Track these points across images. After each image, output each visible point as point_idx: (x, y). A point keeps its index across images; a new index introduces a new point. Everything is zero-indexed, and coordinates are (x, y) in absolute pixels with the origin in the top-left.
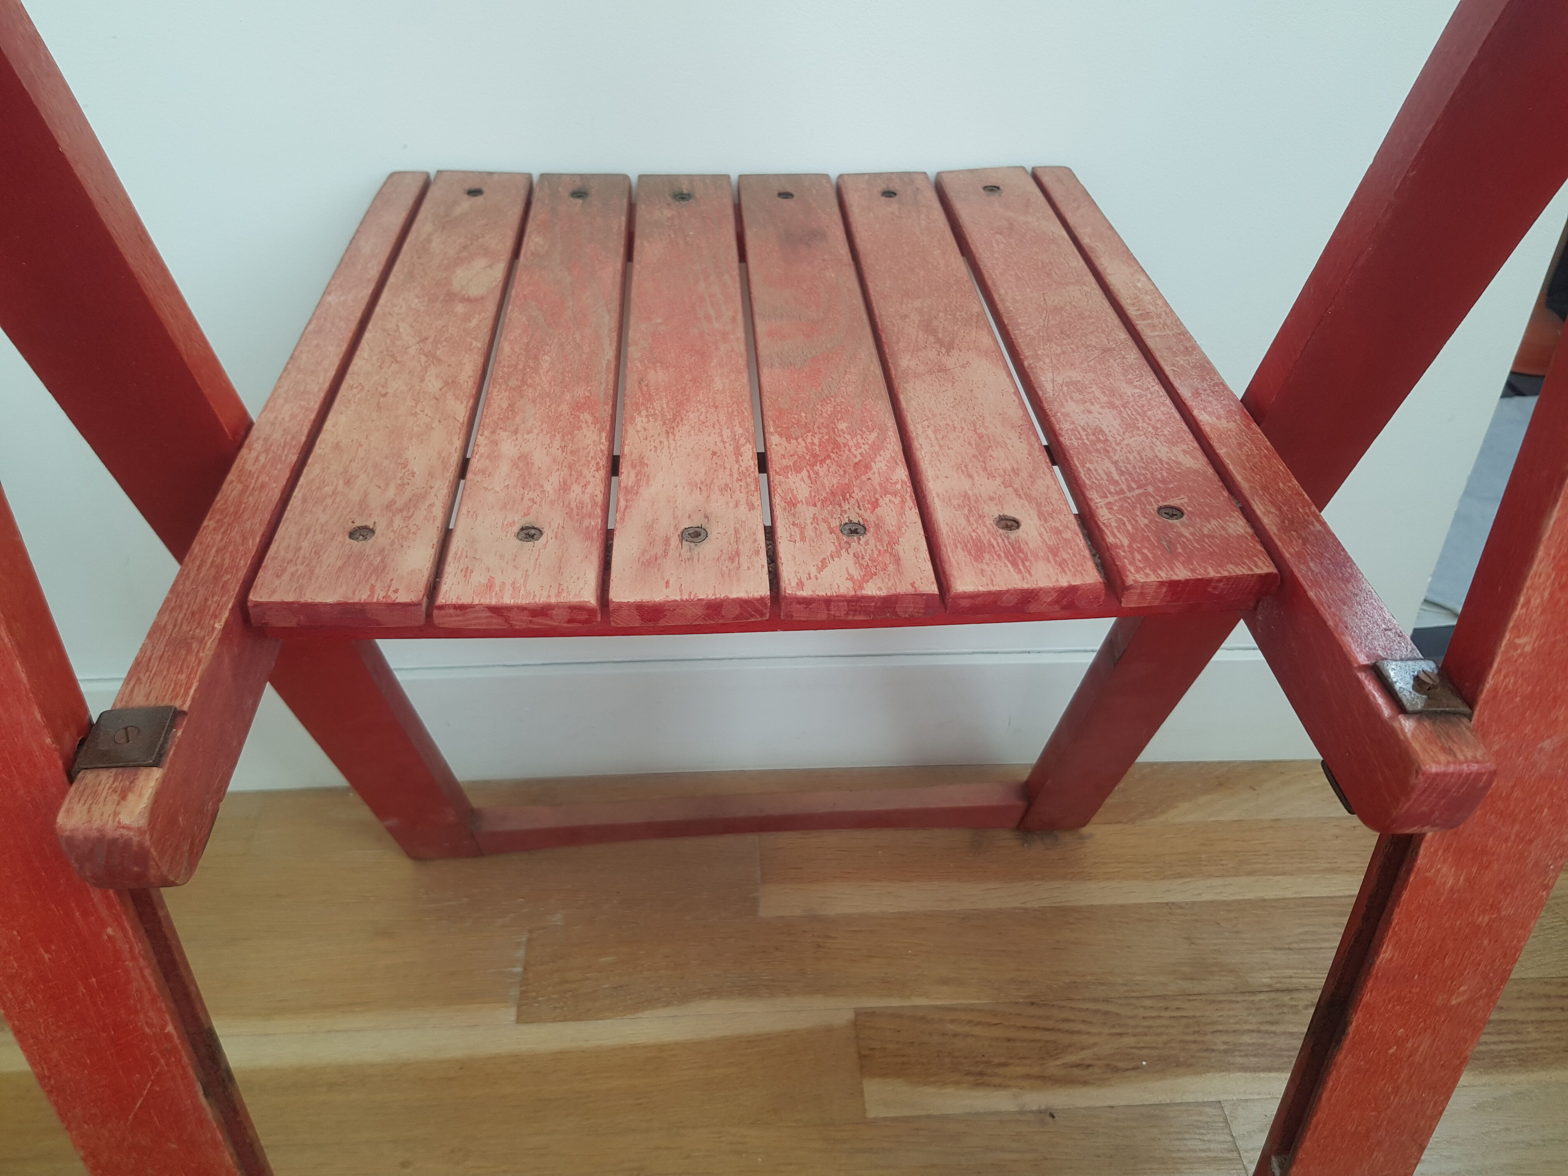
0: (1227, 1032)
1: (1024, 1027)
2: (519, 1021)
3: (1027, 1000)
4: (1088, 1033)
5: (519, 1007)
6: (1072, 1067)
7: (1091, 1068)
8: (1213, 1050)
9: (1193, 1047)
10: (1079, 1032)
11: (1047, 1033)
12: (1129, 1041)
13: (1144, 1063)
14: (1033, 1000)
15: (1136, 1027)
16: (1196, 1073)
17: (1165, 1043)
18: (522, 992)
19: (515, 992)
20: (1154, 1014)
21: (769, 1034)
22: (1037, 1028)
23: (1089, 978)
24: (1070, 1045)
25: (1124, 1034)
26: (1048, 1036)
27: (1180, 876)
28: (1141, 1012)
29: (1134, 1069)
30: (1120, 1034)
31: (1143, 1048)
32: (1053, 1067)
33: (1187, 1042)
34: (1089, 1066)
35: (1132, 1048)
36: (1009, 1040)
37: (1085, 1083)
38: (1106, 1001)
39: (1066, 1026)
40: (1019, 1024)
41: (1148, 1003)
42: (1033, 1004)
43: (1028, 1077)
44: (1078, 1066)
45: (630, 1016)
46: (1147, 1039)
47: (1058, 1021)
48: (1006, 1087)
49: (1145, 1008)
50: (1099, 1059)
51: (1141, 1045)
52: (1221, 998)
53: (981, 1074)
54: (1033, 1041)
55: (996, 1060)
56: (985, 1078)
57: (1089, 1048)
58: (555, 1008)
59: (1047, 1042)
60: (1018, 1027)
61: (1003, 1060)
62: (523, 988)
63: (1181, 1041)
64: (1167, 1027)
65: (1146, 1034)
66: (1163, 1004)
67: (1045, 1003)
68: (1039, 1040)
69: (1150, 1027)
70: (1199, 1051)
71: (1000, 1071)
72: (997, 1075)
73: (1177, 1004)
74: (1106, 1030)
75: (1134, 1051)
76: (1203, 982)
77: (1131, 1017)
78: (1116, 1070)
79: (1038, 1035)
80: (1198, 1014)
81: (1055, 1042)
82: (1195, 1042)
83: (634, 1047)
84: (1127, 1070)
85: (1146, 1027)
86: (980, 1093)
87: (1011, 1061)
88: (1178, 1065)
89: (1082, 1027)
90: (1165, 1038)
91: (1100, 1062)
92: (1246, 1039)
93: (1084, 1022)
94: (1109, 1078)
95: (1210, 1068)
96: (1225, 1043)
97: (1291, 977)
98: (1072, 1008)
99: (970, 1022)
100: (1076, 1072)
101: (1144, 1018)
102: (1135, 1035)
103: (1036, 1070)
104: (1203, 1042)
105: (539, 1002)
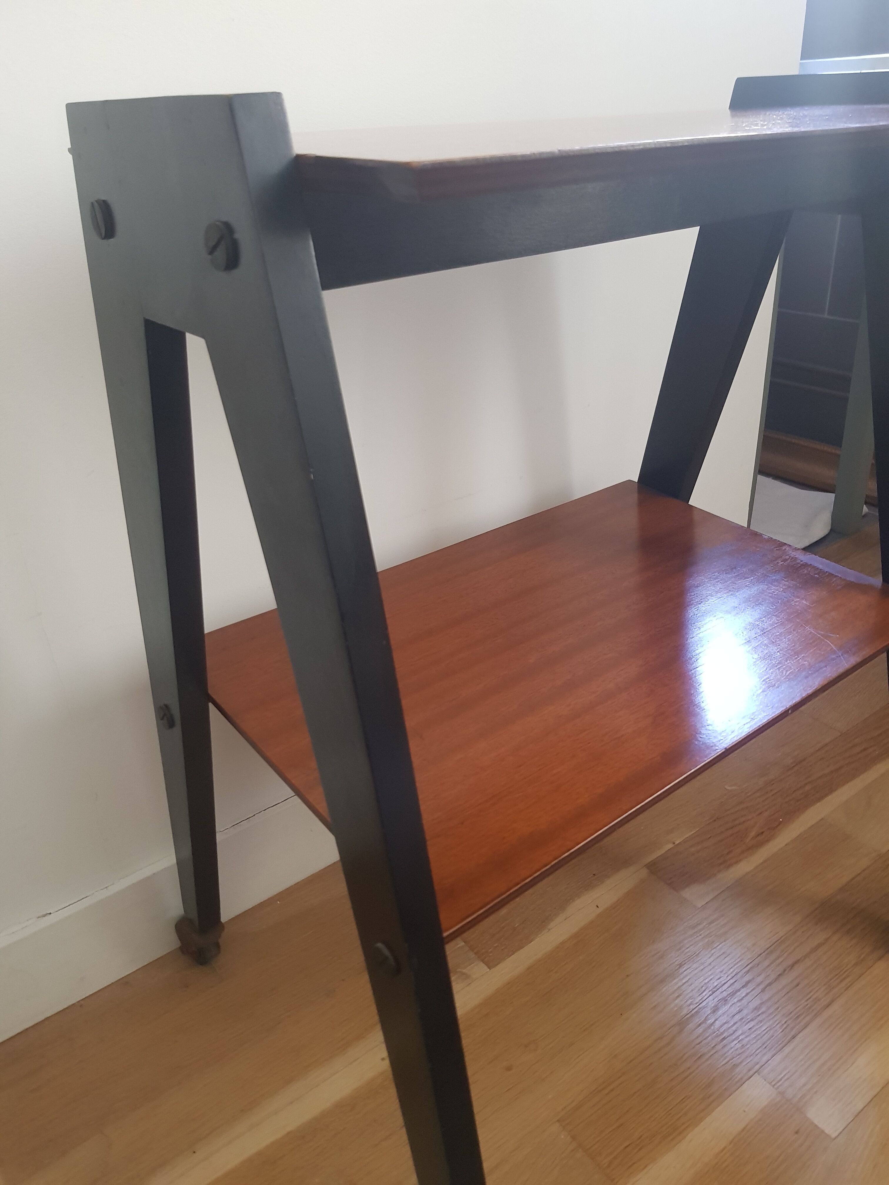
2: (490, 968)
4: (748, 820)
5: (483, 961)
6: (756, 837)
7: (764, 834)
8: (800, 799)
9: (792, 802)
10: (744, 822)
11: (733, 829)
13: (781, 820)
14: (713, 819)
15: (763, 807)
16: (803, 812)
18: (475, 953)
20: (764, 797)
22: (727, 830)
23: (725, 797)
28: (760, 800)
29: (779, 824)
30: (761, 813)
32: (749, 841)
33: (787, 802)
34: (762, 833)
36: (721, 841)
37: (768, 841)
38: (741, 803)
39: (737, 822)
41: (757, 794)
42: (715, 820)
43: (743, 852)
44: (758, 835)
45: (545, 931)
48: (740, 860)
50: (763, 828)
51: (772, 813)
53: (725, 861)
54: (731, 836)
55: (725, 852)
56: (729, 862)
58: (503, 950)
61: (727, 851)
62: (475, 951)
64: (774, 800)
66: (764, 791)
68: (733, 834)
69: (769, 804)
70: (795, 803)
71: (731, 856)
72: (732, 858)
73: (769, 789)
76: (769, 774)
78: (774, 829)
82: (791, 800)
83: (563, 943)
84: (777, 826)
86: (732, 870)
87: (731, 849)
88: (794, 813)
89: (743, 819)
91: (765, 829)
92: (807, 788)
94: (774, 833)
95: (806, 807)
96: (801, 794)
99: (698, 843)
100: (760, 838)
101: (762, 802)
102: (766, 810)
103: (744, 847)
105: (491, 952)
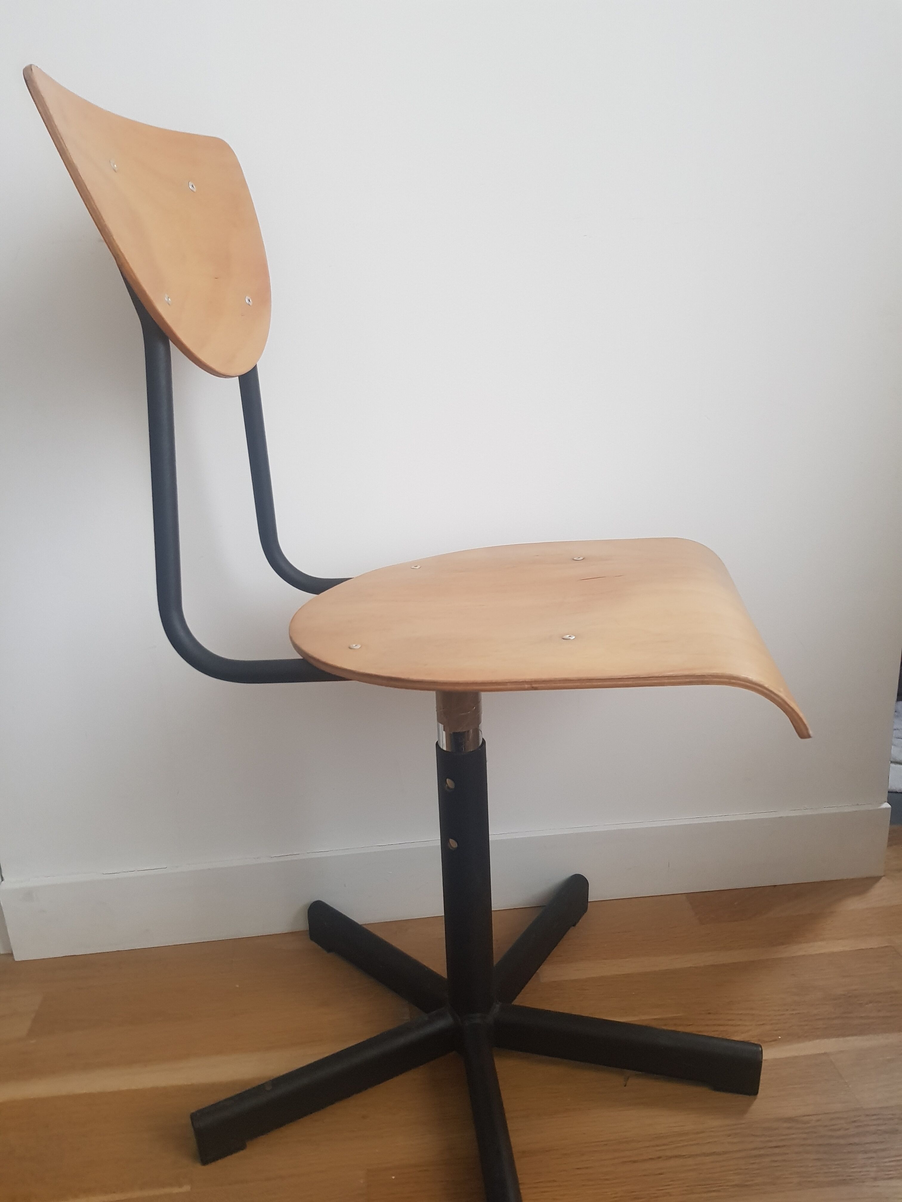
0: (823, 1019)
1: (707, 1025)
3: (706, 1012)
4: (746, 1025)
8: (818, 1028)
12: (769, 1027)
13: (780, 1037)
14: (709, 1011)
15: (771, 1020)
16: (810, 1040)
17: (790, 1027)
20: (781, 1013)
22: (714, 1025)
23: (739, 998)
24: (735, 1032)
25: (765, 1024)
26: (722, 1028)
27: (783, 944)
29: (774, 1041)
30: (763, 1024)
31: (778, 1030)
35: (771, 1030)
38: (751, 1008)
39: (730, 1023)
41: (776, 1008)
46: (777, 1026)
47: (726, 1020)
49: (775, 1010)
52: (817, 1002)
57: (746, 1032)
59: (721, 1032)
60: (704, 1025)
63: (799, 1026)
65: (778, 1023)
66: (785, 1008)
67: (717, 1012)
70: (809, 1029)
73: (793, 1008)
74: (754, 1023)
75: (773, 1032)
76: (806, 996)
77: (767, 1016)
79: (716, 1028)
80: (806, 1011)
81: (726, 1031)
84: (771, 1041)
85: (777, 1020)
88: (799, 1037)
89: (739, 1023)
90: (790, 1025)
92: (835, 1022)
93: (741, 1020)
95: (818, 1037)
97: (855, 990)
98: (732, 1014)
101: (775, 1015)
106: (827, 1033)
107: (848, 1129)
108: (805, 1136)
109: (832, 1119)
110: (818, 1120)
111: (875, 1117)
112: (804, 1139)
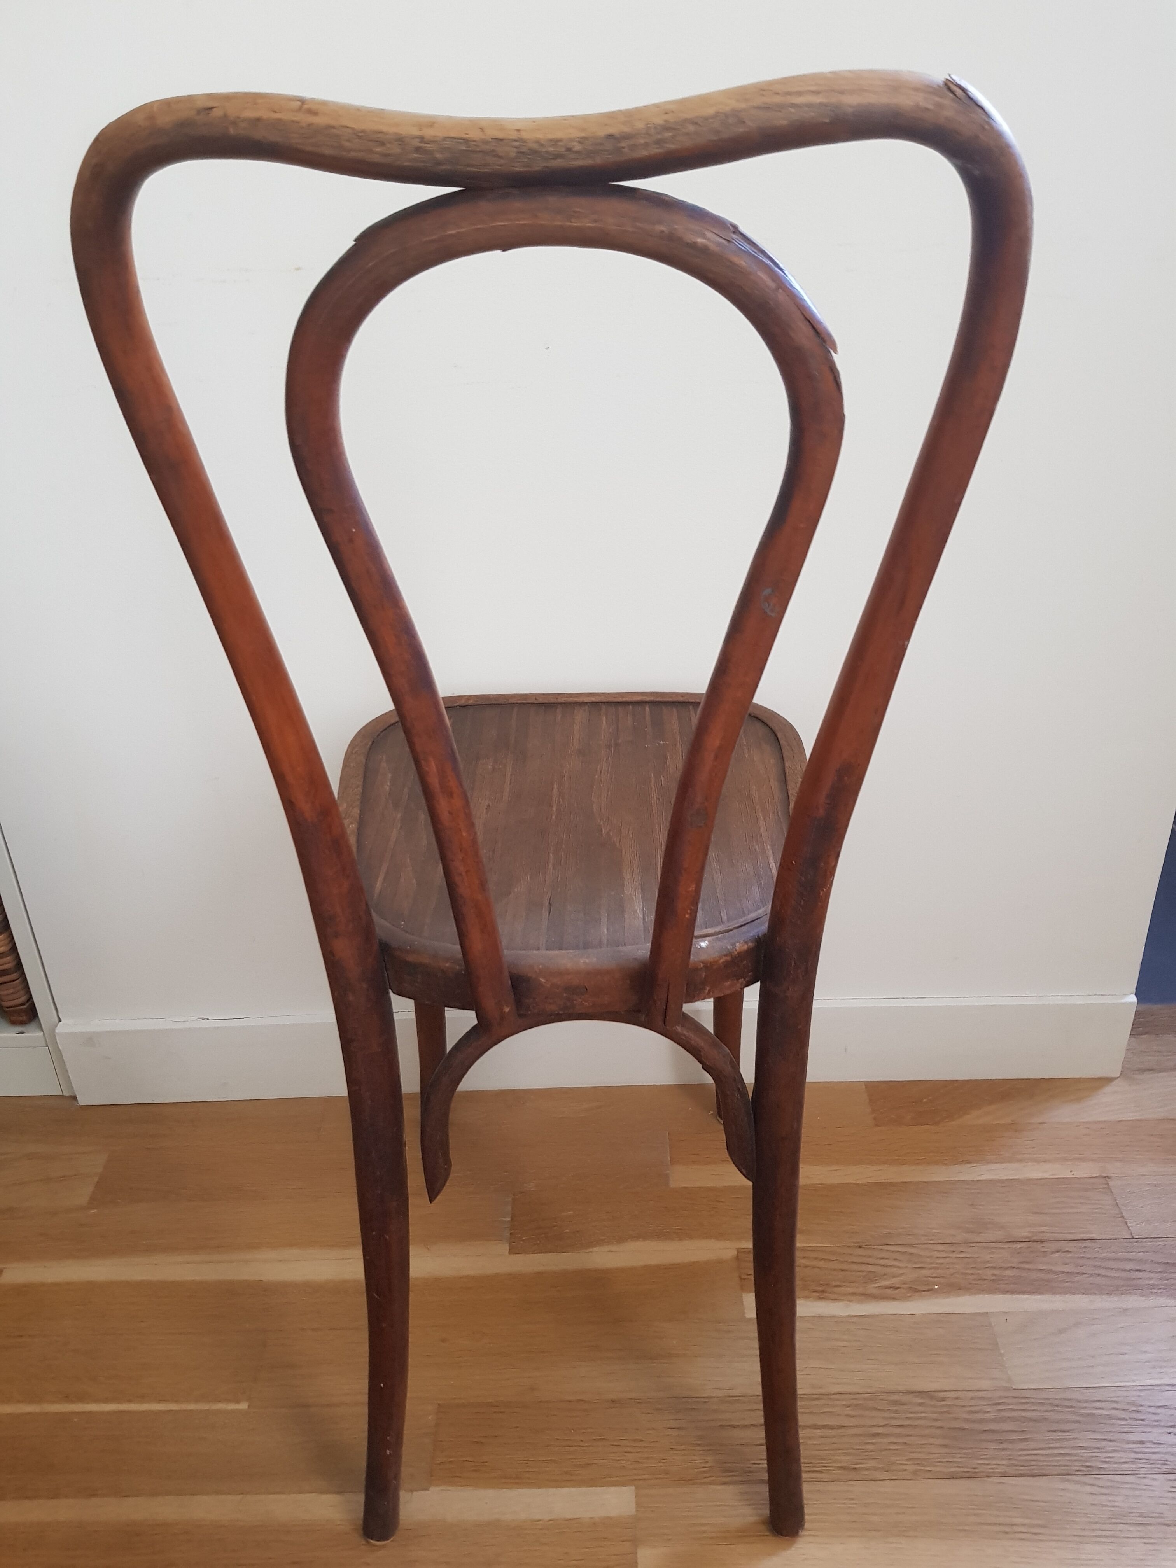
0: (995, 1268)
1: (853, 1262)
2: (510, 1253)
3: (856, 1245)
4: (898, 1267)
5: (510, 1243)
6: (886, 1288)
7: (899, 1289)
8: (985, 1280)
9: (971, 1277)
10: (891, 1266)
11: (869, 1266)
12: (925, 1272)
13: (936, 1287)
14: (860, 1244)
15: (931, 1263)
16: (972, 1294)
17: (952, 1274)
18: (511, 1234)
19: (507, 1233)
20: (945, 1255)
21: (678, 1264)
22: (863, 1263)
23: (901, 1230)
24: (885, 1275)
25: (923, 1268)
26: (871, 1268)
27: (969, 1162)
28: (936, 1254)
29: (928, 1290)
30: (920, 1268)
31: (936, 1277)
32: (872, 1288)
33: (966, 1274)
35: (930, 1277)
36: (842, 1270)
37: (894, 1299)
38: (911, 1245)
39: (882, 1262)
40: (850, 1261)
41: (941, 1248)
42: (860, 1247)
43: (853, 1294)
44: (891, 1288)
45: (585, 1251)
46: (938, 1271)
47: (877, 1259)
48: (840, 1300)
49: (938, 1251)
50: (904, 1284)
51: (934, 1275)
52: (993, 1245)
53: (823, 1291)
54: (861, 1271)
55: (834, 1283)
56: (826, 1295)
57: (898, 1276)
58: (535, 1244)
59: (870, 1272)
60: (850, 1262)
61: (838, 1283)
62: (511, 1232)
63: (963, 1274)
64: (953, 1263)
65: (937, 1268)
66: (953, 1249)
67: (869, 1247)
68: (864, 1271)
69: (942, 1264)
70: (974, 1280)
71: (836, 1289)
72: (835, 1293)
73: (962, 1249)
74: (910, 1265)
75: (930, 1279)
76: (980, 1234)
77: (928, 1257)
78: (916, 1291)
79: (863, 1267)
80: (976, 1256)
81: (874, 1272)
82: (972, 1274)
84: (924, 1291)
85: (937, 1263)
86: (822, 1303)
87: (844, 1284)
88: (960, 1289)
89: (893, 1263)
90: (952, 1271)
91: (904, 1286)
92: (1008, 1273)
93: (895, 1259)
94: (910, 1296)
95: (982, 1291)
96: (993, 1275)
97: (1043, 1232)
98: (887, 1250)
99: (816, 1258)
100: (890, 1291)
101: (938, 1258)
102: (931, 1269)
103: (861, 1290)
104: (978, 1274)
105: (523, 1240)
106: (994, 1286)
107: (988, 1412)
108: (935, 1416)
109: (972, 1398)
110: (957, 1398)
111: (1023, 1401)
112: (936, 1420)
